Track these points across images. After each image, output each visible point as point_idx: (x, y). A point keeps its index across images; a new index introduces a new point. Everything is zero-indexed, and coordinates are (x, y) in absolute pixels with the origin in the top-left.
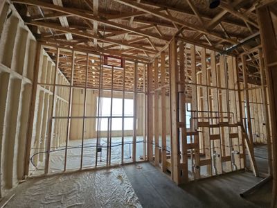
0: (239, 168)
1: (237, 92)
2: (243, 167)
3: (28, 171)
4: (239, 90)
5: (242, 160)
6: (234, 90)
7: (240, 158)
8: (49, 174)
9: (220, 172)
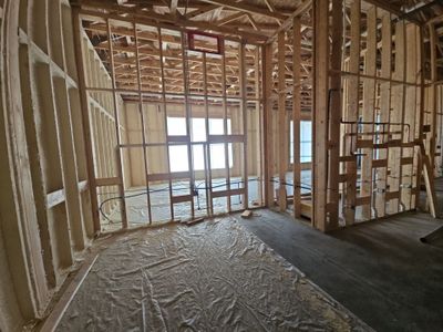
0: (407, 208)
1: (419, 89)
2: (413, 207)
3: (99, 225)
4: (423, 86)
5: (414, 196)
6: (415, 85)
7: (412, 193)
8: (129, 228)
9: (380, 215)
